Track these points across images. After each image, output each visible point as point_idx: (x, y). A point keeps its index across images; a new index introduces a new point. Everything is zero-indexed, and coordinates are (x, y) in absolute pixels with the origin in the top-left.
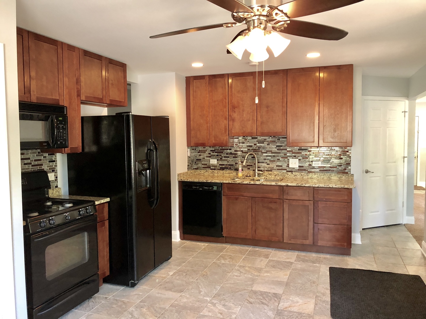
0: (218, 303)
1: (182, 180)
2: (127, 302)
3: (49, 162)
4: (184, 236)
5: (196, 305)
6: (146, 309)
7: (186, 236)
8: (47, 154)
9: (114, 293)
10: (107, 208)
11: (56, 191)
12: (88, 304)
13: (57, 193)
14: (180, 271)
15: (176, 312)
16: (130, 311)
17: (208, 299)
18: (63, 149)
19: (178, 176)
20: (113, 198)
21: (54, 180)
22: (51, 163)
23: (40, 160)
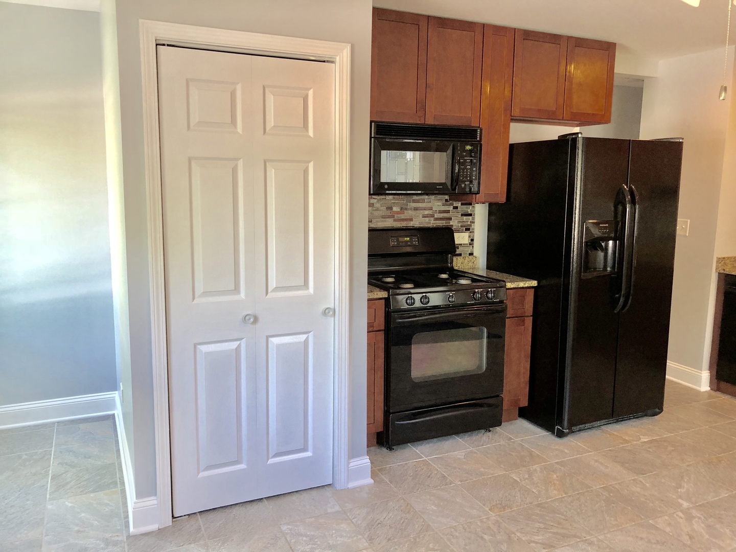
0: (699, 518)
1: (725, 272)
2: (535, 455)
3: (462, 215)
4: (718, 385)
5: (651, 505)
6: (557, 477)
7: (723, 385)
8: (460, 203)
9: (526, 436)
10: (532, 297)
11: (469, 260)
12: (481, 437)
13: (471, 264)
14: (664, 441)
15: (604, 500)
16: (531, 469)
17: (685, 504)
18: (474, 195)
19: (717, 262)
20: (544, 282)
21: (467, 244)
22: (465, 217)
23: (448, 212)
